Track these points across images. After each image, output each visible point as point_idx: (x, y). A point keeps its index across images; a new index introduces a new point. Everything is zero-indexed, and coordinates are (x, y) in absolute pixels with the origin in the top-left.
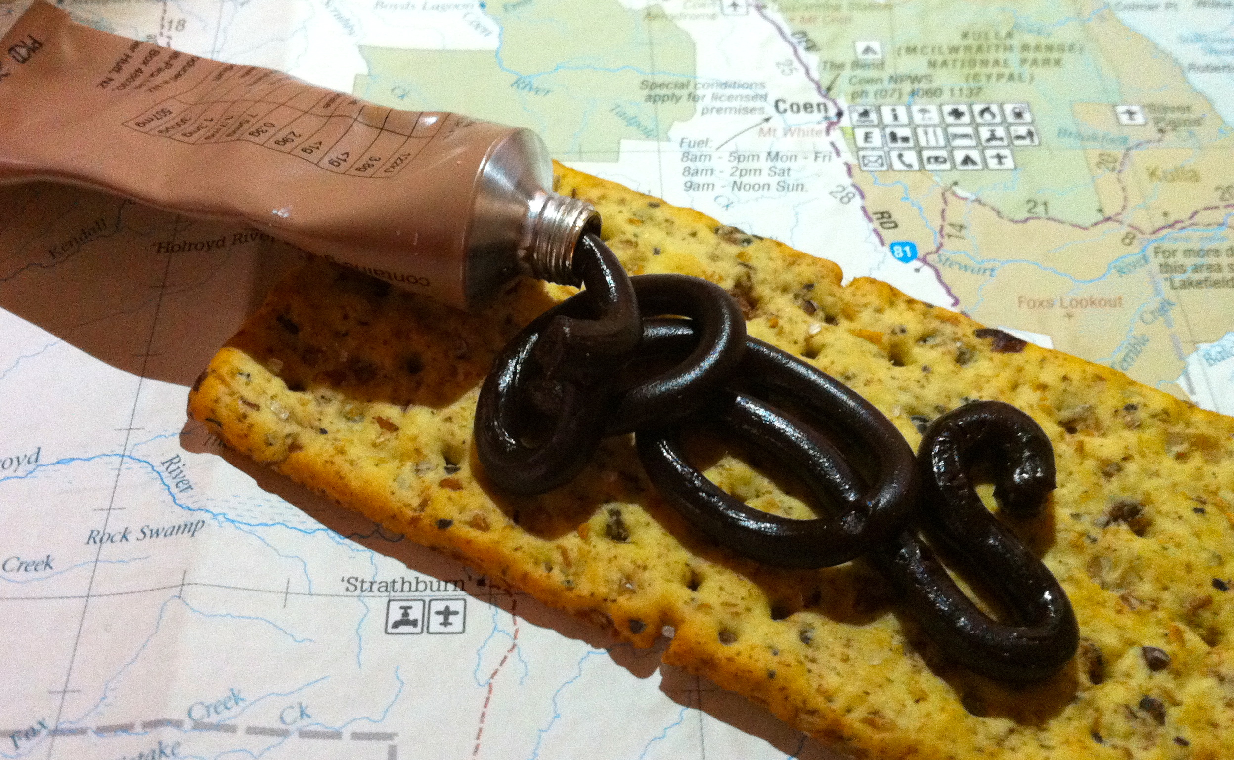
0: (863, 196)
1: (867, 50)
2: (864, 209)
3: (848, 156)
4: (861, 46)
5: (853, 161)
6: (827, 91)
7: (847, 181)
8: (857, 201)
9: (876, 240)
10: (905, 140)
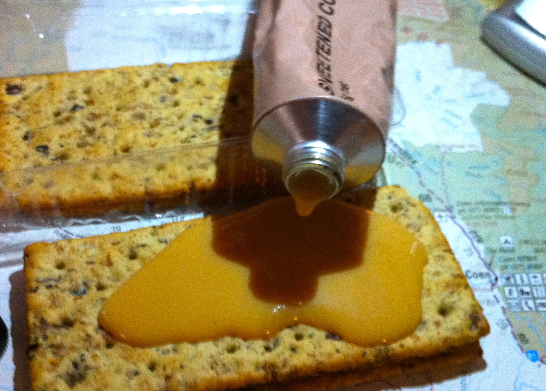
0: (511, 325)
1: (506, 242)
2: (512, 332)
3: (502, 303)
4: (503, 239)
5: (505, 306)
6: (489, 266)
7: (503, 317)
9: (519, 349)
10: (528, 293)
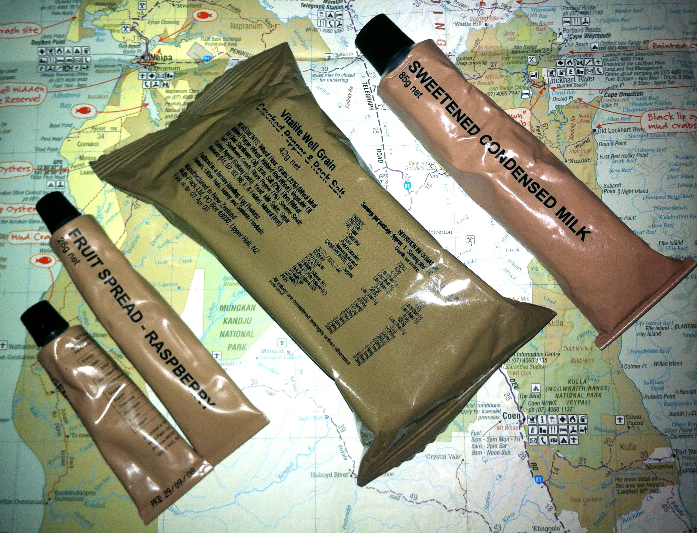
0: (528, 457)
1: (536, 389)
2: (528, 462)
3: (525, 439)
4: (533, 386)
5: (527, 441)
6: (520, 408)
7: (524, 450)
8: (527, 459)
9: (530, 474)
10: (545, 431)
